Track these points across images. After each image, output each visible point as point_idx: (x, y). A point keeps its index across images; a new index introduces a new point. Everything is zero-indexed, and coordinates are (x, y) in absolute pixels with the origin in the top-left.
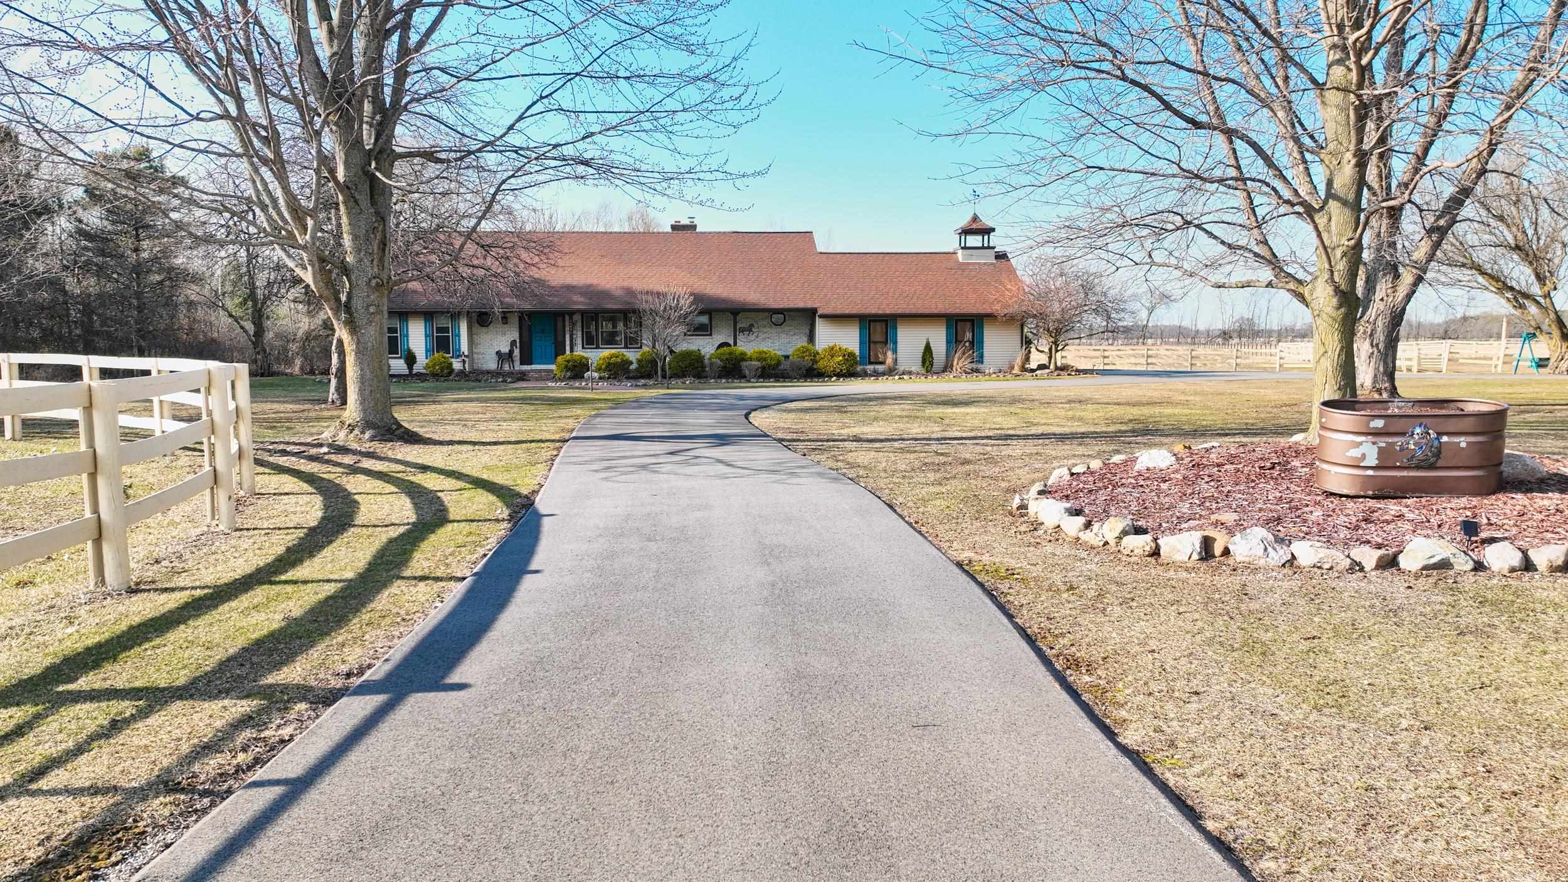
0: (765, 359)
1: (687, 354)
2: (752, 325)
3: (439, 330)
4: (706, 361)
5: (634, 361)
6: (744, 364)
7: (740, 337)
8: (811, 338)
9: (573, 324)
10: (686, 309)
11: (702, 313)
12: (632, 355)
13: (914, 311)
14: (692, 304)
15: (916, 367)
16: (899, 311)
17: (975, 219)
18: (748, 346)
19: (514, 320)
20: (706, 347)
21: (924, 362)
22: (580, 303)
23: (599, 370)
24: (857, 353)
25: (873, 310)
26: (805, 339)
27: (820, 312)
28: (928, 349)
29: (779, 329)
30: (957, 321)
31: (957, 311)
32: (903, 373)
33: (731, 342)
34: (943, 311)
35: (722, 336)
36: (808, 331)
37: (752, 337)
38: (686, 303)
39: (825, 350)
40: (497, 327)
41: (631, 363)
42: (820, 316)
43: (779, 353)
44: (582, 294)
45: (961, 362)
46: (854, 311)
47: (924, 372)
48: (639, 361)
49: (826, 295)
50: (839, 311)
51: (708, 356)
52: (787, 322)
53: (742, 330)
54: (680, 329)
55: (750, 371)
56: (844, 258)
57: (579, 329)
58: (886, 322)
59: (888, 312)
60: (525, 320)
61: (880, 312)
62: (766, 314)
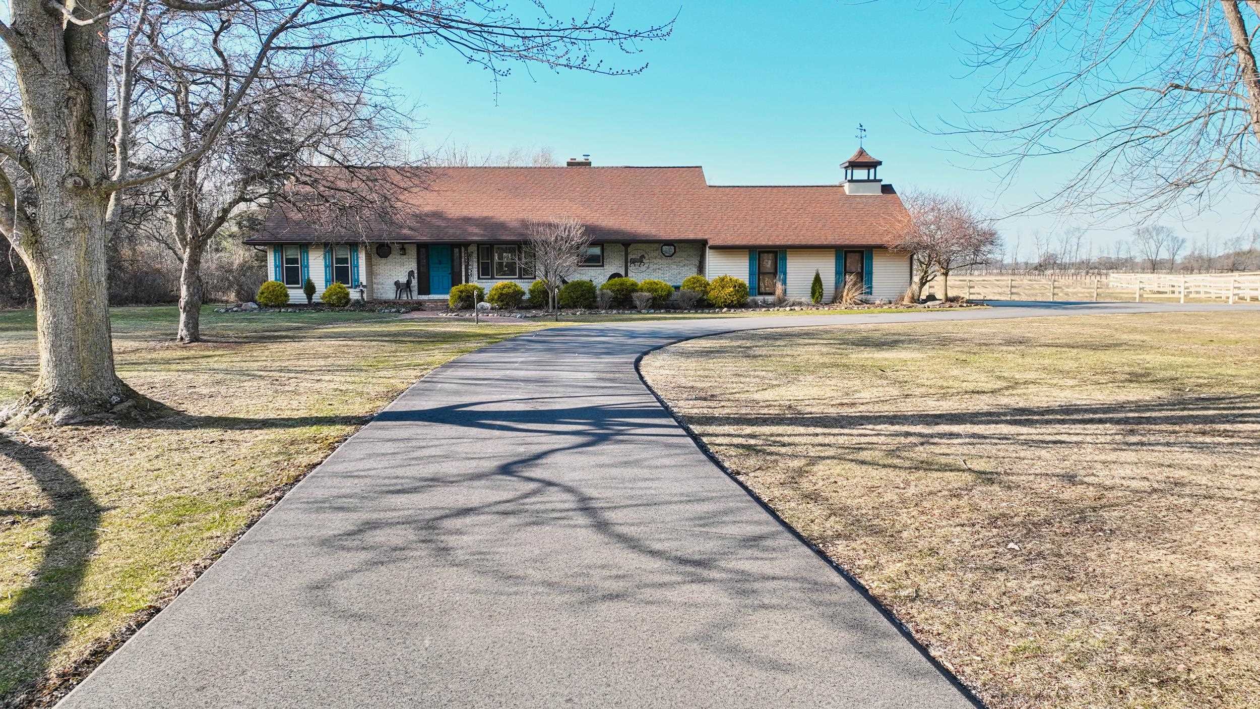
0: (656, 290)
1: (579, 285)
2: (643, 257)
3: (339, 261)
4: (598, 292)
5: (527, 292)
6: (635, 295)
7: (632, 268)
8: (701, 269)
9: (469, 256)
10: (577, 240)
11: (593, 244)
12: (525, 286)
13: (803, 243)
14: (583, 234)
15: (806, 298)
16: (789, 243)
17: (862, 152)
18: (639, 276)
19: (413, 252)
20: (598, 277)
21: (813, 293)
22: (476, 234)
23: (491, 300)
24: (747, 283)
25: (763, 241)
26: (695, 270)
27: (710, 243)
28: (817, 280)
29: (669, 261)
30: (846, 252)
31: (847, 243)
32: (793, 305)
33: (623, 273)
34: (833, 243)
35: (613, 266)
36: (697, 263)
37: (643, 268)
38: (577, 236)
39: (716, 281)
40: (395, 257)
41: (524, 293)
42: (711, 248)
43: (669, 284)
44: (477, 226)
45: (850, 293)
46: (744, 243)
47: (813, 303)
48: (531, 291)
49: (716, 227)
50: (729, 243)
51: (599, 286)
52: (677, 254)
53: (634, 261)
54: (574, 259)
55: (641, 301)
56: (734, 191)
57: (475, 260)
58: (775, 253)
59: (778, 243)
60: (423, 250)
61: (770, 243)
62: (656, 245)
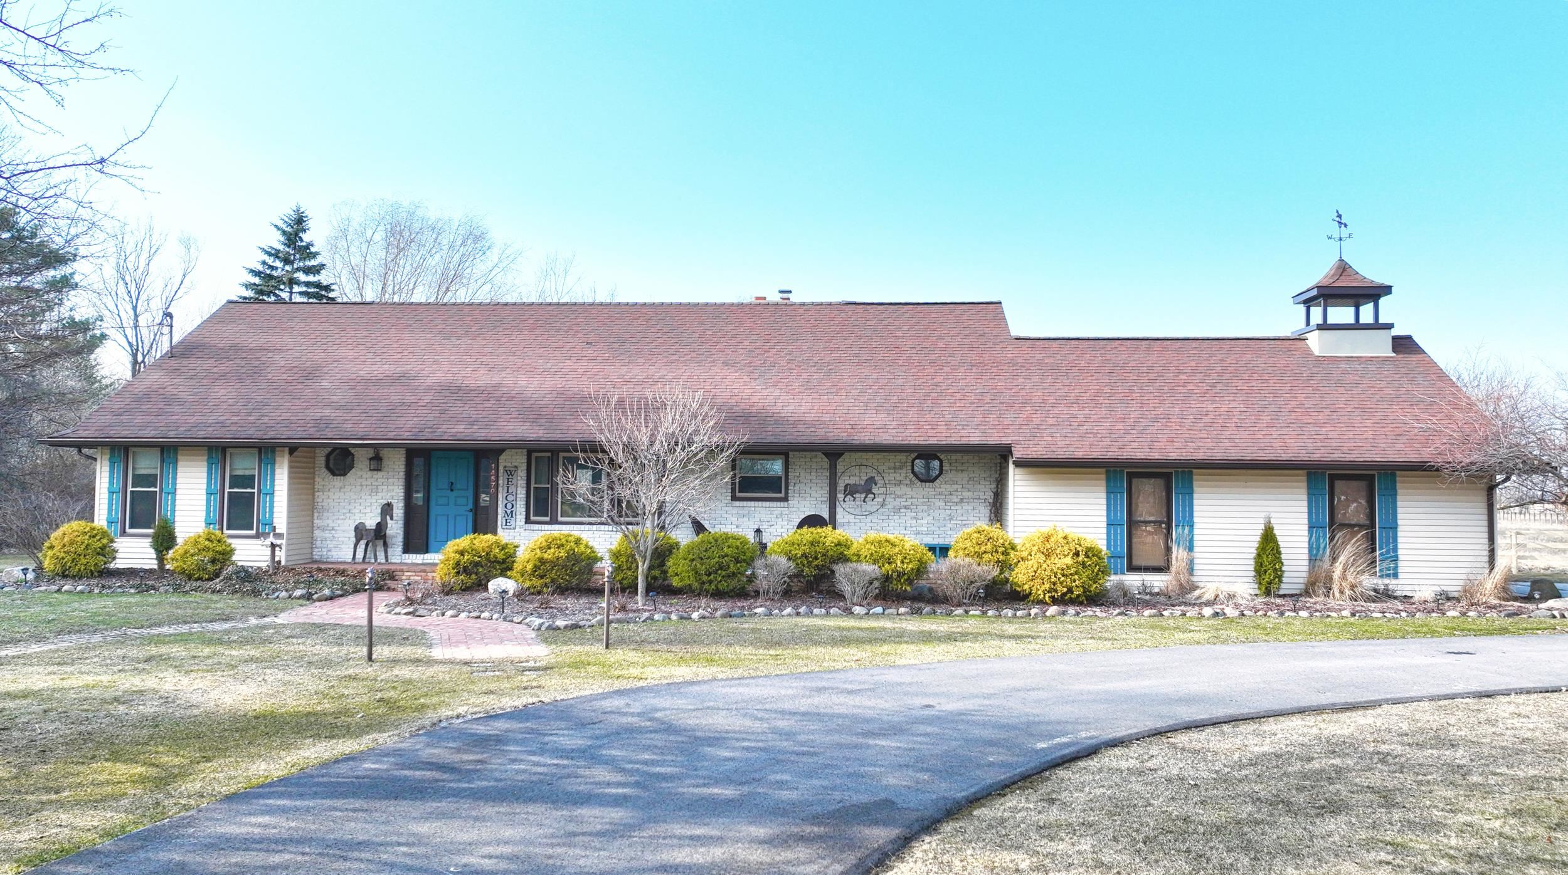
0: (890, 559)
1: (716, 543)
2: (871, 481)
3: (236, 481)
4: (768, 560)
5: (606, 555)
6: (840, 569)
8: (998, 510)
9: (509, 473)
11: (766, 453)
13: (1234, 455)
15: (1245, 588)
16: (1200, 455)
17: (1343, 268)
18: (859, 527)
19: (396, 464)
20: (775, 525)
21: (1260, 570)
23: (521, 574)
24: (1101, 543)
26: (984, 511)
27: (1018, 453)
28: (1269, 542)
29: (927, 489)
30: (1333, 478)
31: (1337, 456)
33: (825, 517)
34: (1303, 456)
35: (807, 501)
36: (989, 496)
39: (1032, 540)
40: (360, 474)
41: (600, 559)
42: (1019, 464)
43: (923, 544)
45: (1349, 575)
46: (1095, 454)
48: (618, 555)
49: (1029, 419)
50: (1062, 454)
51: (774, 547)
52: (945, 477)
53: (851, 491)
55: (854, 584)
57: (522, 483)
58: (1167, 477)
59: (1174, 456)
60: (419, 462)
61: (1156, 455)
62: (902, 457)
